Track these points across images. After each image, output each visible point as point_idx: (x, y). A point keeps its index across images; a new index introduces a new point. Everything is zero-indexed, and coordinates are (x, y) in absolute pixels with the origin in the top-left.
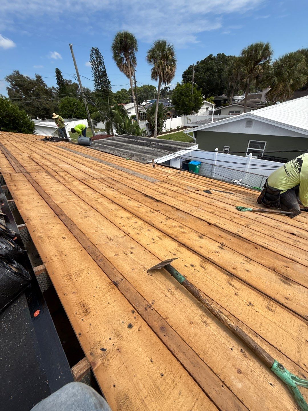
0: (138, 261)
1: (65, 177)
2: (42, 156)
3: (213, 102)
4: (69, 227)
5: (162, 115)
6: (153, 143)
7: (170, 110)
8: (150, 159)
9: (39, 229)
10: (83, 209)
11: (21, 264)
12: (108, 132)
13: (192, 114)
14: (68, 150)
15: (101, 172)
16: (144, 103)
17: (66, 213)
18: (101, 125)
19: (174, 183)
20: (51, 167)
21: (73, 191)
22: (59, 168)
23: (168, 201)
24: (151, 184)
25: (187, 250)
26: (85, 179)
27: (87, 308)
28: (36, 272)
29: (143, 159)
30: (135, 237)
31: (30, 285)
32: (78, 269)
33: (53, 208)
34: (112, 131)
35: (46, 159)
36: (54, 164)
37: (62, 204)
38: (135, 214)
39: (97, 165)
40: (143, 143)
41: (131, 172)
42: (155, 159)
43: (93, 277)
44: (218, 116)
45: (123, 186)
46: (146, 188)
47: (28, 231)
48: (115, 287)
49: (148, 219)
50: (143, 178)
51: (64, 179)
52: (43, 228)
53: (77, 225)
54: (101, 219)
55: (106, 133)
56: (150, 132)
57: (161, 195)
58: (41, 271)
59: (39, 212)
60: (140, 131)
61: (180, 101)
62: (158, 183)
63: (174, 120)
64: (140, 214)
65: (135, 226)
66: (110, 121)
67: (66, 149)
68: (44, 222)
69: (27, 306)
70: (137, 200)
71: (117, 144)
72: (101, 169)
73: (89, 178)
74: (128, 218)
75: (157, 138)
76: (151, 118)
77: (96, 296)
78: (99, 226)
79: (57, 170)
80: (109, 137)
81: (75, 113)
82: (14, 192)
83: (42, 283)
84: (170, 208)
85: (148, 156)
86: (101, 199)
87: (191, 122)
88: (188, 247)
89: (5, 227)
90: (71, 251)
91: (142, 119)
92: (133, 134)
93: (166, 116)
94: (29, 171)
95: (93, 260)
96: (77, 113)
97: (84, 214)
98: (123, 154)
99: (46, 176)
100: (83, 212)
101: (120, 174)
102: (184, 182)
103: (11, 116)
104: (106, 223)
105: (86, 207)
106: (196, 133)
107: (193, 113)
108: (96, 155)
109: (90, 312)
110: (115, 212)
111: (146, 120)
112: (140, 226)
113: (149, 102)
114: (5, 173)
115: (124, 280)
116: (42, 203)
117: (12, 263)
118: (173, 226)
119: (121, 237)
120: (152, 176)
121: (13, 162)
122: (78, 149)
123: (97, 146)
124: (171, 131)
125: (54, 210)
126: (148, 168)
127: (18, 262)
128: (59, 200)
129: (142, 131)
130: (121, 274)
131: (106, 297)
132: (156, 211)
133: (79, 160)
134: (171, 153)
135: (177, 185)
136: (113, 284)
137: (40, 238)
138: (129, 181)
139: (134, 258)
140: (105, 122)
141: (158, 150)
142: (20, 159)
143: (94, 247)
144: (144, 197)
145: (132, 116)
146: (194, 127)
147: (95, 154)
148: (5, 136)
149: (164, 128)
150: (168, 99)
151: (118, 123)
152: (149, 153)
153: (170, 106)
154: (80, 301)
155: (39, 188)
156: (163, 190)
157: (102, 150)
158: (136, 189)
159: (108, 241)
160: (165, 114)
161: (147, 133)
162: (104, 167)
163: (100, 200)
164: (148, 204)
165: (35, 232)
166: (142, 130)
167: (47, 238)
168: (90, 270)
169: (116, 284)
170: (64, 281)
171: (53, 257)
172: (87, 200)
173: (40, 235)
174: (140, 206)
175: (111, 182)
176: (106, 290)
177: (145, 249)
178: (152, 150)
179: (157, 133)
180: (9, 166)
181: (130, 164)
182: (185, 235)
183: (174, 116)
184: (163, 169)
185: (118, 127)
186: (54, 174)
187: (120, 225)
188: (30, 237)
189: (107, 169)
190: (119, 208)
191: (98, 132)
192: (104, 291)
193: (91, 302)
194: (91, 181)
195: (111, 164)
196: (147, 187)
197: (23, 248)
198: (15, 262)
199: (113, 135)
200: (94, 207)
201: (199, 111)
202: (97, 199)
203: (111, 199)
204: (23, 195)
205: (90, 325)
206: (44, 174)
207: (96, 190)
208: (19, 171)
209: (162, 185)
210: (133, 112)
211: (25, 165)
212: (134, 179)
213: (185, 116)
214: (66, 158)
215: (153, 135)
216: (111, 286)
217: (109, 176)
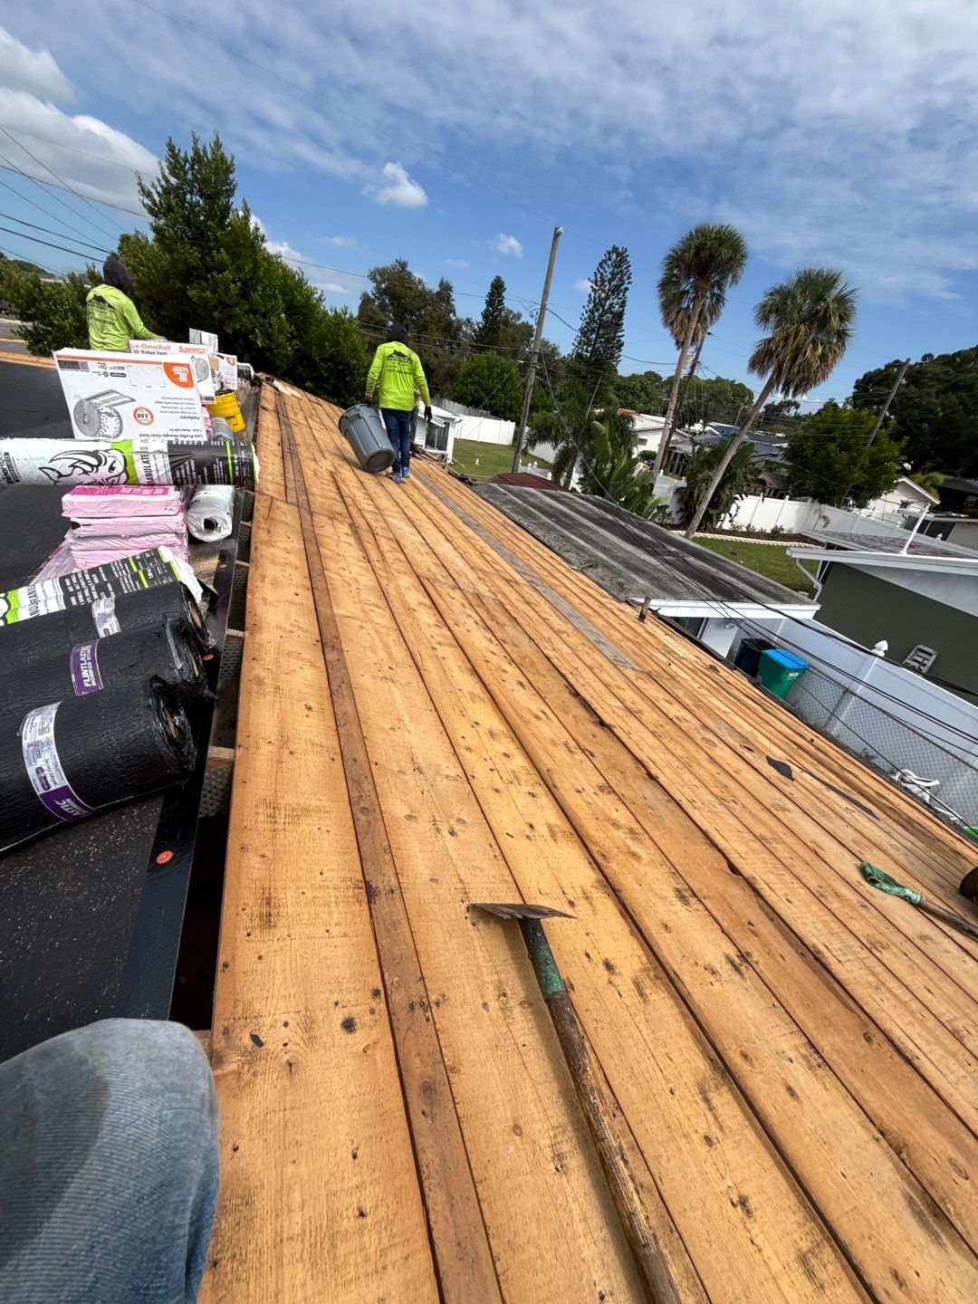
0: (459, 864)
1: (390, 557)
2: (362, 483)
3: (934, 491)
4: (334, 687)
5: (740, 479)
6: (673, 549)
7: (770, 470)
8: (644, 592)
9: (268, 659)
10: (390, 654)
11: (190, 723)
12: (557, 475)
13: (841, 504)
14: (430, 488)
15: (483, 575)
16: (698, 427)
17: (345, 649)
18: (547, 451)
19: (680, 693)
20: (369, 516)
21: (389, 600)
22: (384, 525)
23: (634, 737)
24: (607, 666)
25: (617, 911)
26: (433, 581)
27: (272, 912)
28: (212, 759)
29: (621, 585)
30: (487, 795)
31: (183, 783)
32: (302, 802)
33: (322, 620)
34: (569, 477)
35: (368, 494)
36: (379, 510)
37: (347, 620)
38: (518, 732)
39: (482, 554)
40: (641, 538)
41: (565, 608)
42: (658, 597)
43: (326, 843)
44: (937, 542)
45: (525, 640)
46: (588, 671)
47: (241, 653)
48: (366, 899)
49: (546, 762)
50: (593, 638)
51: (384, 560)
52: (277, 661)
53: (355, 692)
54: (420, 704)
55: (549, 476)
56: (681, 514)
57: (622, 713)
58: (222, 761)
59: (288, 618)
60: (650, 502)
61: (814, 455)
62: (630, 674)
63: (772, 503)
64: (530, 738)
65: (501, 764)
66: (574, 447)
67: (424, 483)
68: (287, 646)
69: (155, 830)
70: (543, 695)
71: (565, 515)
72: (489, 569)
73: (443, 580)
74: (491, 734)
75: (695, 540)
76: (700, 476)
77: (309, 895)
78: (407, 719)
79: (379, 531)
80: (553, 489)
81: (492, 398)
82: (259, 546)
83: (210, 792)
84: (629, 763)
85: (641, 581)
86: (447, 648)
87: (827, 529)
88: (624, 905)
89: (202, 623)
90: (310, 749)
91: (671, 471)
92: (626, 504)
93: (749, 485)
94: (314, 508)
95: (347, 800)
96: (497, 400)
97: (385, 669)
98: (568, 548)
99: (347, 534)
100: (387, 664)
101: (532, 601)
102: (716, 703)
103: (340, 363)
104: (428, 718)
105: (400, 653)
106: (830, 570)
107: (846, 502)
108: (495, 525)
109: (275, 926)
110: (467, 702)
111: (682, 476)
112: (513, 772)
113: (715, 428)
114: (263, 494)
115: (397, 896)
116: (306, 598)
117: (175, 712)
118: (609, 819)
119: (447, 776)
120: (622, 644)
121: (291, 472)
122: (457, 493)
123: (510, 502)
124: (750, 533)
125: (323, 627)
126: (622, 616)
127: (187, 715)
128: (344, 607)
129: (655, 504)
130: (397, 874)
131: (330, 913)
132: (583, 751)
133: (444, 524)
134: (714, 600)
135: (687, 701)
136: (364, 890)
137: (260, 682)
138: (547, 633)
139: (451, 852)
140: (561, 445)
141: (678, 575)
142: (308, 473)
143: (366, 765)
144: (566, 695)
145: (644, 452)
146: (830, 546)
147: (492, 521)
148: (305, 404)
149: (728, 518)
150: (779, 438)
151: (594, 461)
152: (649, 574)
153: (778, 460)
154: (267, 885)
155: (314, 559)
156: (636, 698)
157: (517, 518)
158: (555, 661)
159: (409, 768)
160: (749, 477)
161: (670, 514)
162: (498, 567)
163: (444, 651)
164: (568, 720)
165: (254, 663)
166: (657, 501)
167: (272, 690)
168: (328, 822)
169: (370, 892)
170: (256, 813)
171: (262, 742)
172: (410, 637)
173: (263, 674)
174: (542, 715)
175: (496, 614)
176: (338, 894)
177: (493, 842)
178: (660, 570)
179: (701, 525)
180: (280, 479)
181: (577, 585)
182: (633, 862)
183: (776, 491)
184: (667, 637)
185: (591, 471)
186: (367, 537)
187: (461, 741)
188: (240, 670)
189: (504, 575)
190: (482, 695)
191: (530, 464)
192: (332, 891)
193: (290, 904)
194: (445, 590)
195: (521, 564)
196: (591, 669)
197: (213, 689)
198: (182, 712)
199: (565, 488)
200: (419, 663)
201: (872, 503)
202: (438, 647)
203: (472, 660)
204: (273, 562)
205: (260, 958)
206: (345, 529)
207: (447, 621)
208: (294, 500)
209: (640, 684)
210: (653, 444)
211: (314, 490)
212: (564, 632)
213: (817, 505)
214: (414, 507)
215: (685, 524)
216: (357, 891)
217: (500, 597)
